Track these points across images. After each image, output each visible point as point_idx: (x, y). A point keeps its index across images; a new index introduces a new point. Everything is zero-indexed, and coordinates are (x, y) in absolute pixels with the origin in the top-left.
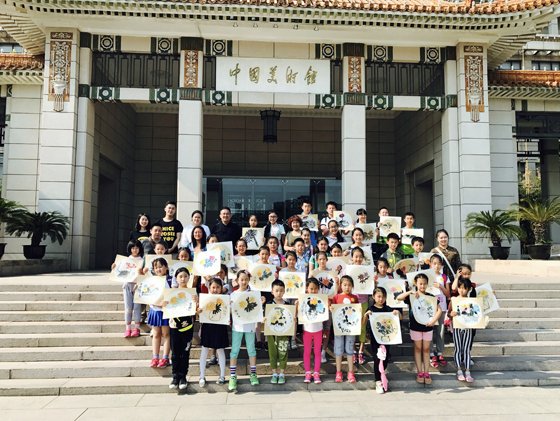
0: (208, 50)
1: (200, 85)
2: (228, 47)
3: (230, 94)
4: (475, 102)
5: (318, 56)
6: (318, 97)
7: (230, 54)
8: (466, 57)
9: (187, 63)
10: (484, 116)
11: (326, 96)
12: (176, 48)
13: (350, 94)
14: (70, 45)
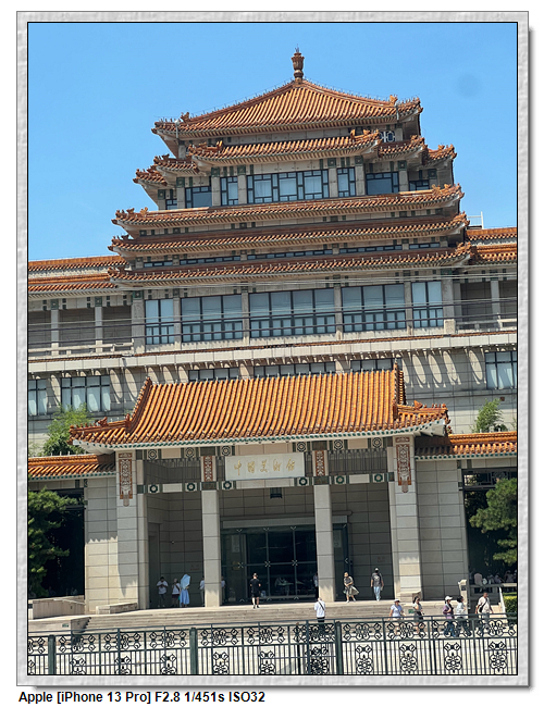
0: (219, 454)
1: (214, 480)
2: (233, 451)
3: (235, 482)
4: (405, 478)
5: (294, 451)
6: (296, 479)
7: (233, 454)
8: (398, 446)
9: (205, 465)
10: (412, 488)
11: (302, 478)
12: (197, 454)
13: (318, 477)
14: (130, 461)
